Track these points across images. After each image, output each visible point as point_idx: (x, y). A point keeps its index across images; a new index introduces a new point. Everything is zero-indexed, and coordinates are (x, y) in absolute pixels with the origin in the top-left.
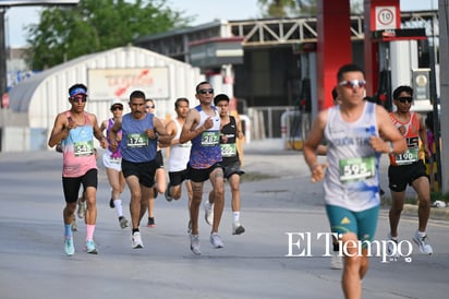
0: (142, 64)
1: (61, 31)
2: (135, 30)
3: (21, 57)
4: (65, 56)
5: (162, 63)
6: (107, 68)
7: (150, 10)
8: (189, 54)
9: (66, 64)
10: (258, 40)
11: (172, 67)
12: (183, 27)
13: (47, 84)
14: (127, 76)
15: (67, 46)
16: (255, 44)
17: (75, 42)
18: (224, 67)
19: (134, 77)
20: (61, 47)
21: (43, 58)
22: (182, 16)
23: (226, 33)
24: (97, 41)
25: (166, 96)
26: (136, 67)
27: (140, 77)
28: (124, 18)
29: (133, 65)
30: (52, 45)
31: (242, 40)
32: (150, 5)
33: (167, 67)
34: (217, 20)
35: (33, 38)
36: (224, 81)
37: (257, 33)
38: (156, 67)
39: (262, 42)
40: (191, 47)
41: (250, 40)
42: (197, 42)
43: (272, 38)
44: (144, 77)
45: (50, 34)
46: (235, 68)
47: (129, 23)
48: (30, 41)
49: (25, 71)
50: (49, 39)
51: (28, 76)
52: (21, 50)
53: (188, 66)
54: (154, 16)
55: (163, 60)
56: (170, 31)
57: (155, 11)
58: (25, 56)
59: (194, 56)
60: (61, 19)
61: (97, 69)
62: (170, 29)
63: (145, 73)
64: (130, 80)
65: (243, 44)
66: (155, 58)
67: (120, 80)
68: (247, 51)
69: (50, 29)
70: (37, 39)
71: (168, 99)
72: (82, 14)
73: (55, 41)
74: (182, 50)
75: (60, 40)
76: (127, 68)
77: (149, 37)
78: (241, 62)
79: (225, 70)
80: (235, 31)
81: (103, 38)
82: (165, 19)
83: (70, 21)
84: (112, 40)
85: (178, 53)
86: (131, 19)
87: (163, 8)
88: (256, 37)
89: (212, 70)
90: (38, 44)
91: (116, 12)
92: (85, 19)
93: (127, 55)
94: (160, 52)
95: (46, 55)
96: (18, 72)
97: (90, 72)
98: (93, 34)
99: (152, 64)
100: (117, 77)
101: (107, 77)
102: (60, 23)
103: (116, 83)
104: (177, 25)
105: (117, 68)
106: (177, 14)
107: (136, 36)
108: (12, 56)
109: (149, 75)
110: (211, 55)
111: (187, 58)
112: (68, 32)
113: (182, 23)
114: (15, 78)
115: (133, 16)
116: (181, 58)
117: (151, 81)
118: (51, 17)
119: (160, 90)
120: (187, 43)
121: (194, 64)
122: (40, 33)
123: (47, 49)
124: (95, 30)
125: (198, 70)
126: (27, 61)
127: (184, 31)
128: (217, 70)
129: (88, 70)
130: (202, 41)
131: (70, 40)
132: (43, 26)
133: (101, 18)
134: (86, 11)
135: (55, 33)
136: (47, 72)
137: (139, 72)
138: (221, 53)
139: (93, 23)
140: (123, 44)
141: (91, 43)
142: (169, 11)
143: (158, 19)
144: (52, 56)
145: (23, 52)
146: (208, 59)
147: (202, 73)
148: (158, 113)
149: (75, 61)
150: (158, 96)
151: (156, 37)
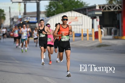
2: (74, 7)
3: (44, 14)
4: (55, 13)
7: (78, 2)
8: (88, 13)
9: (55, 16)
10: (106, 10)
11: (83, 17)
12: (86, 6)
13: (51, 21)
14: (71, 19)
15: (56, 11)
16: (105, 11)
17: (58, 10)
18: (97, 17)
20: (54, 11)
22: (86, 3)
23: (98, 8)
24: (64, 10)
26: (74, 17)
27: (75, 19)
28: (71, 4)
29: (73, 16)
30: (52, 11)
31: (101, 10)
32: (78, 1)
33: (82, 17)
34: (95, 5)
35: (47, 9)
36: (97, 20)
38: (79, 17)
39: (107, 10)
40: (88, 11)
41: (104, 10)
42: (90, 10)
43: (109, 9)
45: (51, 8)
46: (100, 17)
48: (46, 10)
49: (45, 17)
50: (51, 9)
51: (45, 19)
53: (87, 16)
54: (79, 3)
55: (81, 15)
56: (83, 7)
57: (79, 2)
59: (89, 14)
63: (76, 18)
64: (72, 20)
65: (102, 11)
66: (79, 15)
68: (103, 12)
69: (52, 6)
70: (48, 9)
71: (82, 25)
72: (60, 3)
73: (53, 10)
75: (54, 9)
76: (72, 17)
77: (77, 9)
78: (101, 15)
79: (97, 18)
80: (100, 7)
81: (66, 9)
82: (82, 4)
83: (57, 4)
84: (68, 9)
85: (85, 13)
86: (73, 4)
87: (81, 1)
88: (105, 9)
89: (93, 18)
90: (48, 10)
91: (69, 2)
92: (61, 4)
93: (72, 14)
94: (80, 13)
95: (50, 13)
98: (62, 8)
99: (78, 16)
102: (54, 5)
104: (85, 6)
106: (85, 3)
107: (74, 8)
108: (41, 13)
109: (78, 19)
110: (93, 13)
111: (87, 14)
112: (56, 7)
113: (86, 5)
115: (73, 3)
116: (86, 14)
117: (78, 21)
118: (52, 3)
119: (80, 23)
120: (87, 10)
121: (89, 16)
122: (49, 7)
124: (63, 7)
125: (90, 18)
126: (45, 15)
128: (95, 18)
130: (92, 10)
131: (56, 9)
132: (50, 6)
133: (65, 4)
134: (61, 2)
135: (53, 7)
136: (50, 17)
137: (74, 18)
138: (96, 13)
139: (63, 5)
140: (71, 10)
141: (62, 10)
142: (83, 2)
143: (79, 4)
144: (52, 13)
145: (44, 13)
146: (93, 15)
147: (91, 18)
148: (80, 29)
149: (58, 15)
150: (80, 24)
151: (79, 9)
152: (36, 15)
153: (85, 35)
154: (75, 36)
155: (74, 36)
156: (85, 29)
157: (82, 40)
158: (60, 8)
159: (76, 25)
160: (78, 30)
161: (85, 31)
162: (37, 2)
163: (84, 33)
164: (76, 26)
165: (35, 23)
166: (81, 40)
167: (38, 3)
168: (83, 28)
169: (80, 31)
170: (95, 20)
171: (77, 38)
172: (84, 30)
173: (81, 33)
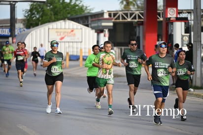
0: (71, 27)
1: (38, 13)
2: (69, 13)
3: (21, 23)
4: (40, 23)
5: (79, 27)
6: (57, 29)
7: (75, 5)
8: (91, 24)
9: (39, 26)
10: (119, 19)
11: (83, 29)
12: (89, 13)
13: (32, 34)
14: (65, 32)
15: (40, 19)
16: (118, 21)
17: (44, 17)
18: (105, 30)
19: (68, 33)
20: (38, 19)
21: (31, 23)
22: (88, 8)
23: (106, 16)
24: (53, 17)
25: (81, 41)
26: (69, 29)
27: (70, 33)
28: (64, 8)
29: (67, 27)
30: (34, 18)
31: (112, 19)
32: (75, 3)
33: (81, 29)
34: (102, 11)
35: (27, 15)
36: (105, 36)
37: (119, 16)
38: (77, 29)
39: (121, 20)
40: (91, 21)
41: (116, 19)
42: (94, 19)
43: (125, 19)
44: (72, 33)
45: (34, 14)
46: (110, 31)
47: (66, 10)
48: (25, 16)
49: (23, 28)
50: (33, 16)
51: (24, 30)
52: (22, 20)
53: (90, 29)
54: (77, 7)
55: (80, 26)
56: (83, 14)
57: (77, 6)
58: (23, 22)
59: (93, 25)
60: (38, 8)
61: (52, 29)
62: (83, 13)
63: (72, 31)
64: (66, 34)
65: (113, 20)
66: (77, 26)
67: (62, 34)
68: (114, 23)
69: (34, 12)
70: (28, 15)
71: (81, 42)
72: (47, 6)
73: (36, 16)
74: (88, 22)
75: (38, 16)
76: (65, 29)
77: (74, 16)
78: (112, 28)
80: (110, 15)
81: (56, 16)
82: (81, 9)
83: (42, 8)
84: (59, 17)
85: (86, 23)
86: (67, 9)
87: (81, 5)
89: (99, 31)
90: (28, 18)
91: (61, 5)
92: (48, 8)
93: (65, 24)
94: (79, 23)
95: (32, 22)
96: (20, 29)
97: (50, 30)
98: (51, 14)
99: (75, 27)
100: (60, 32)
101: (57, 32)
102: (38, 9)
103: (60, 35)
104: (86, 12)
105: (61, 29)
106: (86, 7)
107: (69, 16)
108: (18, 22)
109: (74, 32)
110: (99, 25)
111: (90, 26)
112: (41, 13)
113: (88, 11)
114: (19, 31)
115: (68, 7)
116: (87, 26)
117: (74, 35)
118: (35, 7)
119: (78, 39)
120: (90, 19)
121: (92, 28)
122: (29, 13)
123: (32, 20)
124: (52, 13)
125: (94, 31)
126: (24, 24)
127: (89, 14)
128: (102, 31)
129: (49, 29)
130: (96, 19)
131: (42, 16)
132: (31, 10)
133: (55, 8)
134: (49, 5)
135: (36, 13)
136: (32, 29)
137: (70, 31)
138: (104, 24)
139: (52, 10)
140: (64, 19)
141: (50, 18)
142: (83, 6)
143: (78, 9)
144: (34, 23)
145: (22, 21)
146: (98, 26)
147: (96, 32)
148: (77, 48)
149: (44, 25)
150: (77, 41)
151: (77, 16)
152: (9, 25)
153: (85, 58)
154: (70, 60)
155: (68, 59)
156: (85, 48)
157: (81, 65)
158: (46, 15)
159: (73, 42)
160: (75, 50)
161: (85, 53)
162: (10, 4)
163: (83, 54)
164: (71, 44)
165: (7, 37)
166: (79, 66)
167: (12, 6)
168: (83, 47)
169: (77, 52)
170: (102, 35)
171: (73, 63)
172: (83, 51)
173: (79, 54)
